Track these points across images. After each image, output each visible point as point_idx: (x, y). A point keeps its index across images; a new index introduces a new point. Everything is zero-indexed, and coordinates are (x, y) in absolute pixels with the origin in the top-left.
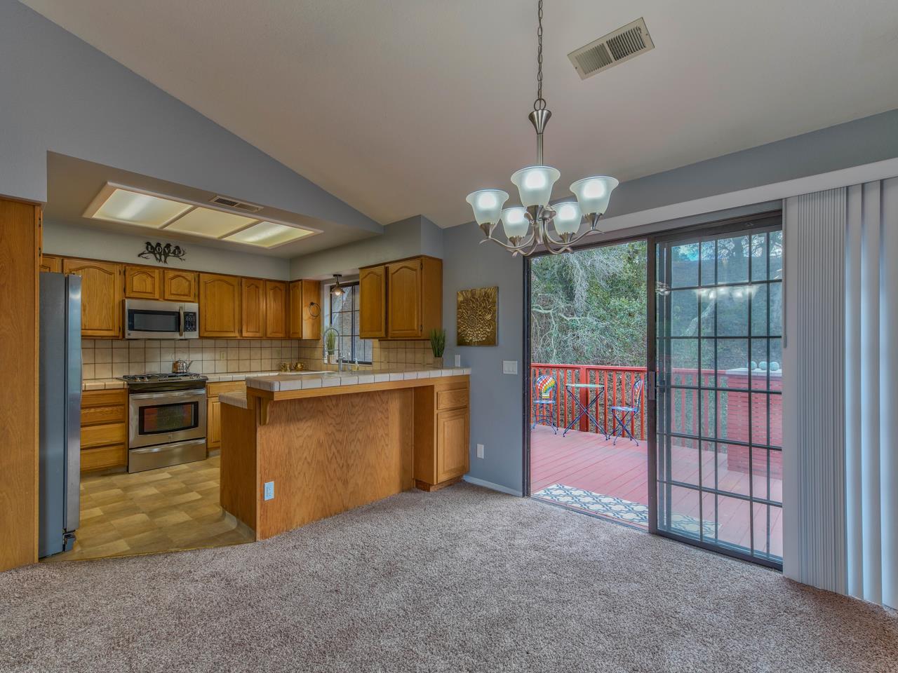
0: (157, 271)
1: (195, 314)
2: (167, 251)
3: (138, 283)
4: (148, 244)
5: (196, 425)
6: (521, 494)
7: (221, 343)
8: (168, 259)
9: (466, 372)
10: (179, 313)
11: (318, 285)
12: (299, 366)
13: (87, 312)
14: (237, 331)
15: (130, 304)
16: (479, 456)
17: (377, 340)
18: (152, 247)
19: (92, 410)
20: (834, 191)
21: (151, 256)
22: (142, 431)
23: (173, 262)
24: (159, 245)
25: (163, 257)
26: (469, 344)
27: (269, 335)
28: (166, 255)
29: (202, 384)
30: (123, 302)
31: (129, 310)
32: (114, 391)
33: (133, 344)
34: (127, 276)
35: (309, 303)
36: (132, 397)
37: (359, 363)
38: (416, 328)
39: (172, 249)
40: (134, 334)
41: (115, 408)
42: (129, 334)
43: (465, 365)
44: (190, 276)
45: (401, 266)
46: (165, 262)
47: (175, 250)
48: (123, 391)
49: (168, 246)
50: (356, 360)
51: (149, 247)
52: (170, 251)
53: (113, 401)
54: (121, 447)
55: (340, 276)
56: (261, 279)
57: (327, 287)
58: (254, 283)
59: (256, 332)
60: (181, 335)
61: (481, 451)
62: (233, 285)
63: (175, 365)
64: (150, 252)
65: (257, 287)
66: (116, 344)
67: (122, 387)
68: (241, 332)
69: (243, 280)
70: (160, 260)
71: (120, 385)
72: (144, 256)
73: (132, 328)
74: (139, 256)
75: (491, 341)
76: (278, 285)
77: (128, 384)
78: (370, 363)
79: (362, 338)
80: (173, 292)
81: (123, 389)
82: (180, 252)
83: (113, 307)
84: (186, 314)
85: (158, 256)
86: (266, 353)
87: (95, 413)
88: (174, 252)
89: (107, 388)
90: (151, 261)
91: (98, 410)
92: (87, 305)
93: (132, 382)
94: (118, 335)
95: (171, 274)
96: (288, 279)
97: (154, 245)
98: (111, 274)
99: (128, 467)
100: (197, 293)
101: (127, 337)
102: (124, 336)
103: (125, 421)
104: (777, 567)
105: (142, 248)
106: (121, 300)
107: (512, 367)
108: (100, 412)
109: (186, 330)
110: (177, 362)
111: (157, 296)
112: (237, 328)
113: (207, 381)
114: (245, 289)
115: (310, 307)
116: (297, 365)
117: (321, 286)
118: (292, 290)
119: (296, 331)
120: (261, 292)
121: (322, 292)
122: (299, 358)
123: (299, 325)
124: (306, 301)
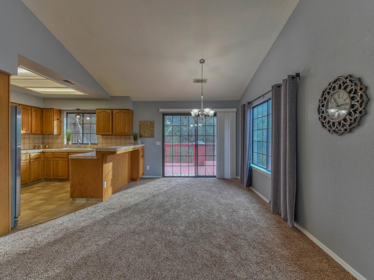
6: (162, 177)
9: (144, 145)
11: (60, 112)
12: (47, 146)
16: (147, 169)
17: (100, 135)
20: (223, 112)
26: (145, 137)
27: (33, 132)
35: (56, 118)
38: (127, 132)
43: (142, 143)
45: (119, 111)
55: (80, 110)
56: (29, 106)
57: (65, 113)
58: (26, 107)
59: (27, 131)
61: (148, 168)
65: (27, 109)
75: (152, 136)
76: (37, 109)
78: (97, 144)
79: (97, 134)
96: (42, 107)
104: (215, 177)
107: (159, 143)
115: (57, 120)
116: (45, 146)
117: (62, 112)
118: (45, 112)
119: (49, 131)
120: (29, 112)
121: (62, 115)
122: (43, 143)
123: (52, 129)
124: (55, 118)
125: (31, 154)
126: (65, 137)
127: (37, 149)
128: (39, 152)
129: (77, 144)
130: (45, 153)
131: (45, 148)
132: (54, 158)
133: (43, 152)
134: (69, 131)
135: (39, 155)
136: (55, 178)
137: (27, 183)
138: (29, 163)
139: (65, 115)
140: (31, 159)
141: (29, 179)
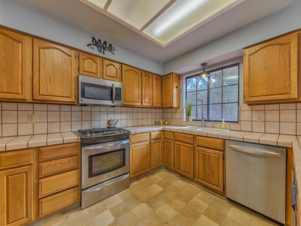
0: (99, 59)
1: (120, 89)
2: (105, 46)
3: (88, 65)
4: (93, 39)
5: (124, 164)
7: (130, 109)
8: (106, 51)
10: (112, 88)
12: (166, 123)
13: (52, 82)
14: (140, 102)
15: (82, 79)
18: (96, 41)
19: (53, 162)
21: (95, 47)
22: (91, 175)
23: (108, 54)
24: (100, 41)
25: (102, 50)
27: (154, 106)
28: (104, 49)
29: (126, 136)
30: (78, 78)
31: (82, 83)
32: (70, 145)
33: (84, 108)
34: (80, 59)
36: (84, 149)
37: (225, 122)
39: (108, 45)
40: (85, 101)
41: (71, 158)
42: (82, 101)
44: (117, 66)
46: (104, 53)
47: (109, 47)
48: (77, 144)
49: (105, 43)
50: (223, 120)
51: (94, 41)
52: (106, 46)
53: (70, 153)
54: (76, 189)
55: (206, 65)
56: (150, 73)
58: (148, 74)
59: (149, 103)
60: (113, 103)
62: (138, 74)
63: (109, 122)
64: (94, 45)
65: (149, 77)
66: (74, 108)
67: (77, 141)
68: (142, 103)
69: (143, 72)
70: (101, 51)
71: (74, 139)
72: (91, 46)
73: (83, 96)
74: (88, 45)
76: (158, 77)
77: (81, 139)
80: (108, 74)
81: (78, 142)
82: (112, 49)
83: (71, 81)
84: (116, 89)
85: (99, 48)
86: (149, 116)
87: (55, 164)
88: (108, 48)
89: (65, 142)
90: (95, 51)
91: (58, 161)
92: (52, 76)
93: (84, 137)
94: (74, 101)
95: (107, 62)
96: (162, 74)
97: (97, 41)
98: (70, 56)
99: (81, 203)
100: (121, 77)
101: (80, 102)
102: (78, 102)
103: (79, 168)
105: (90, 41)
106: (76, 76)
108: (60, 163)
109: (116, 100)
110: (110, 121)
111: (99, 76)
112: (140, 100)
113: (130, 134)
114: (144, 78)
115: (176, 88)
116: (165, 122)
117: (181, 77)
118: (165, 80)
119: (168, 103)
120: (151, 80)
121: (181, 81)
122: (163, 118)
123: (171, 99)
124: (175, 86)
125: (152, 133)
126: (185, 110)
127: (158, 125)
128: (159, 131)
129: (201, 120)
130: (165, 132)
131: (164, 124)
132: (175, 140)
133: (163, 131)
134: (190, 101)
135: (159, 134)
136: (175, 171)
137: (148, 172)
138: (150, 146)
139: (184, 80)
140: (151, 139)
141: (150, 167)
